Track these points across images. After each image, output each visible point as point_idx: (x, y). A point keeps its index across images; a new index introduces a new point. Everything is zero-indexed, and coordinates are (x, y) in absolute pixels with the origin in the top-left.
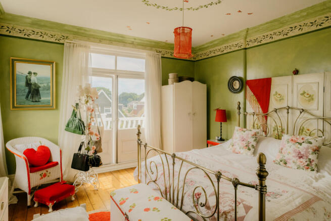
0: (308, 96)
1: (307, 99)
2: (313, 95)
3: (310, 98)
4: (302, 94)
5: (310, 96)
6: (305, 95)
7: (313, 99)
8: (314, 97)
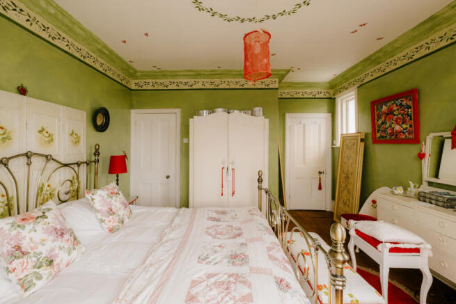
0: (47, 135)
1: (47, 139)
2: (53, 135)
3: (50, 138)
4: (41, 132)
5: (50, 135)
6: (44, 132)
7: (52, 140)
8: (54, 137)
